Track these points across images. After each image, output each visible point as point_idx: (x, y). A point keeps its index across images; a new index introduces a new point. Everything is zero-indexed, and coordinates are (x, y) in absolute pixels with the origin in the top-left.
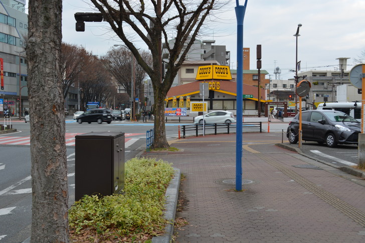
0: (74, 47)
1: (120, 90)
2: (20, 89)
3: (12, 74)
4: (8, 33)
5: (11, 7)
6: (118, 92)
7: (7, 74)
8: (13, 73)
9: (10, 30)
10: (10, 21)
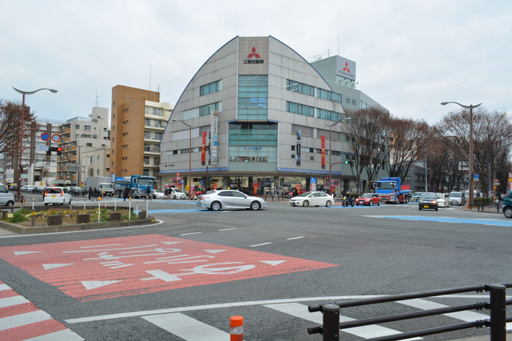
0: (411, 121)
1: (462, 166)
2: (331, 167)
3: (335, 153)
4: (331, 110)
5: (337, 83)
6: (460, 169)
7: (329, 153)
8: (338, 152)
9: (334, 106)
10: (334, 97)
